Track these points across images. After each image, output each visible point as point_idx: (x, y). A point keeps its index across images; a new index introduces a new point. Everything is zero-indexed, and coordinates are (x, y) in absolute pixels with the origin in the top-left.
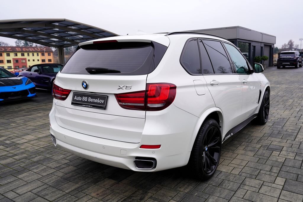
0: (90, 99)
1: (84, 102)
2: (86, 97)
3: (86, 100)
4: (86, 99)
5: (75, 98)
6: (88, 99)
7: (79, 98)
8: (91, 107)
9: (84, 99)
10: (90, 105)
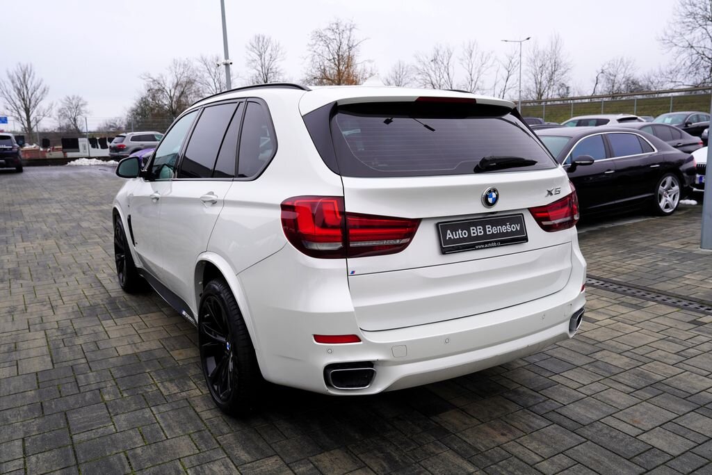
0: (489, 228)
1: (477, 238)
2: (478, 227)
3: (481, 232)
4: (479, 231)
5: (448, 236)
6: (485, 230)
7: (460, 232)
8: (497, 246)
9: (475, 231)
10: (493, 242)
